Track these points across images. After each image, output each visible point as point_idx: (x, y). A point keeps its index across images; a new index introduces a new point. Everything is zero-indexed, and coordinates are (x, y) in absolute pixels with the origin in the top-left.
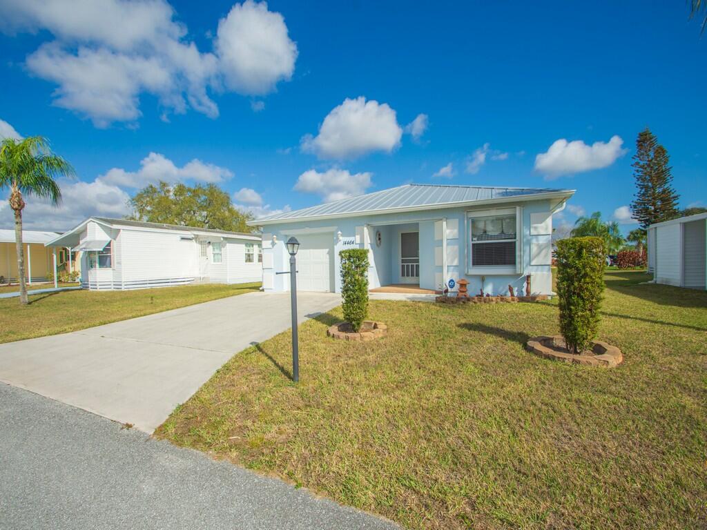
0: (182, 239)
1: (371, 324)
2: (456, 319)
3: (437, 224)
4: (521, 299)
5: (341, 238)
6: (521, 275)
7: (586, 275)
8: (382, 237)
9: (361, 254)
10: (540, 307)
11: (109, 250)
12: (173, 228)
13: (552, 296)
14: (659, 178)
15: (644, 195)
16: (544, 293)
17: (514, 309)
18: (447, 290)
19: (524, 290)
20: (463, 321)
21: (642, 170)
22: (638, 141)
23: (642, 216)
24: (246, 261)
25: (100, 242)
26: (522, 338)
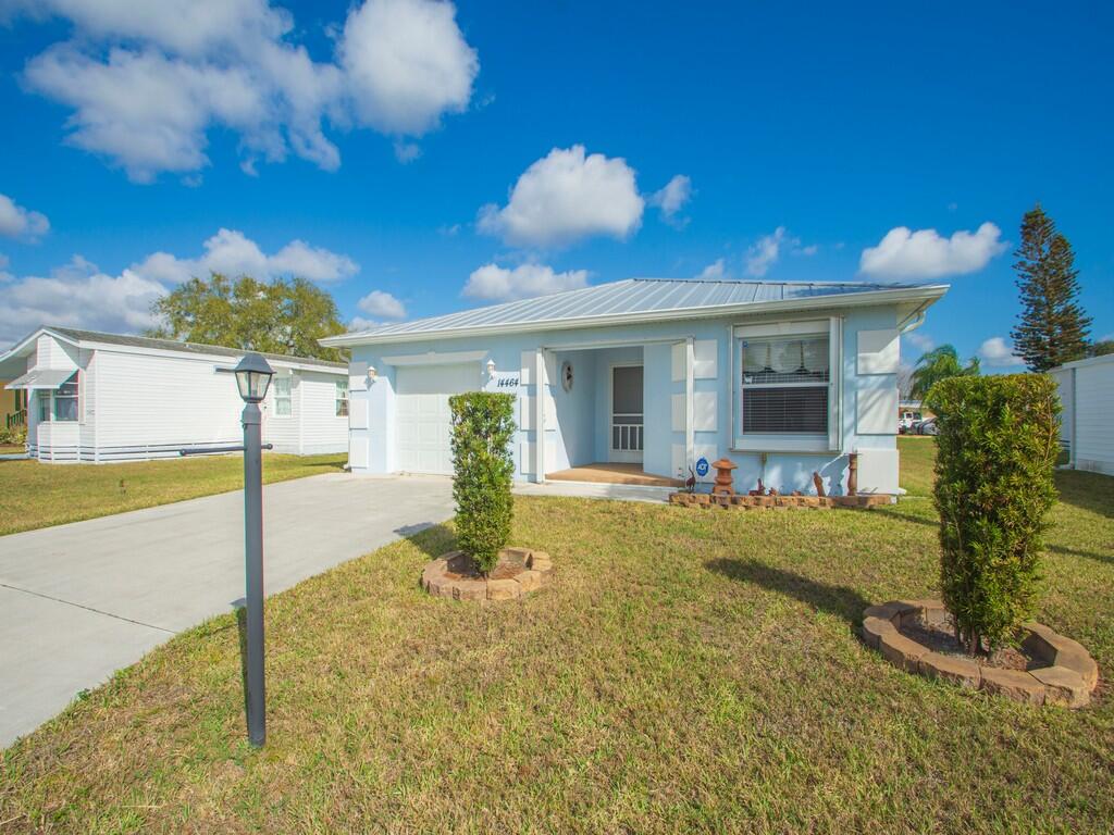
0: (219, 370)
1: (520, 555)
2: (704, 547)
3: (676, 349)
4: (839, 503)
5: (494, 373)
6: (837, 453)
7: (1012, 466)
8: (574, 373)
9: (494, 404)
10: (876, 520)
11: (76, 387)
12: (202, 351)
13: (898, 497)
14: (1058, 288)
15: (1033, 316)
16: (882, 490)
17: (826, 526)
18: (693, 478)
19: (844, 483)
20: (720, 553)
21: (1030, 274)
22: (1024, 227)
23: (1030, 351)
24: (338, 414)
25: (59, 372)
26: (848, 606)
